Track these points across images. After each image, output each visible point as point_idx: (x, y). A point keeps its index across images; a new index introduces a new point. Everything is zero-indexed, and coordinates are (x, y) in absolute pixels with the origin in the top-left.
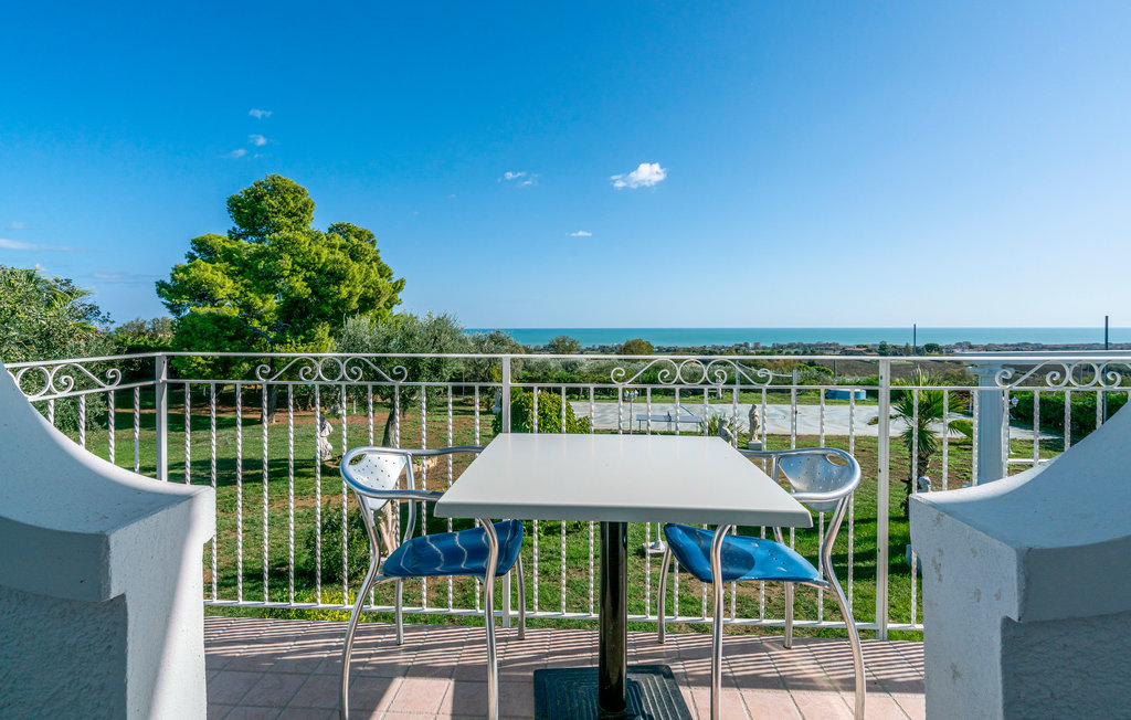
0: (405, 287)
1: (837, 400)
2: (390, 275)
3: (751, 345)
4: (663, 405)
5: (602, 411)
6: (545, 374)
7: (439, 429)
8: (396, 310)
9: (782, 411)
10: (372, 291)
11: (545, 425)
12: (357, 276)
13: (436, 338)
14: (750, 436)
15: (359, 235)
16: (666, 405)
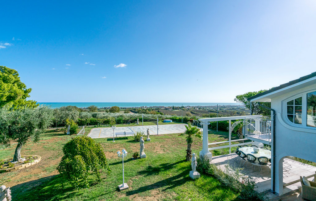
0: (31, 91)
1: (166, 123)
2: (25, 87)
3: (145, 107)
4: (123, 127)
5: (105, 131)
6: (86, 120)
7: (44, 143)
8: (27, 99)
9: (154, 127)
10: (13, 94)
11: (83, 149)
12: (6, 89)
13: (40, 115)
14: (147, 136)
15: (10, 72)
16: (124, 127)
